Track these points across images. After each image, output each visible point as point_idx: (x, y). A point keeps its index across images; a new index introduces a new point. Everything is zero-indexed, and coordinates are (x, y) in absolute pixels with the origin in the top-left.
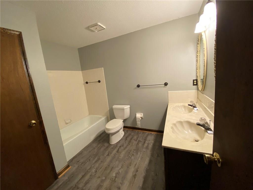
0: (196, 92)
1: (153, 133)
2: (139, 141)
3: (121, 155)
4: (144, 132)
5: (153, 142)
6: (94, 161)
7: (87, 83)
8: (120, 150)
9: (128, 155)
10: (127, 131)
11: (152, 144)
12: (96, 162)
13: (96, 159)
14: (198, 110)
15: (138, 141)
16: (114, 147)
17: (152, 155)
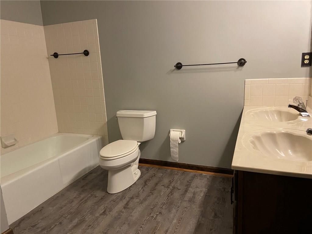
0: (308, 82)
1: (204, 173)
2: (174, 188)
3: (132, 214)
4: (186, 171)
5: (204, 190)
6: (70, 226)
7: (56, 55)
8: (131, 205)
9: (150, 214)
10: (147, 170)
11: (202, 194)
12: (75, 227)
13: (76, 221)
14: (308, 116)
15: (171, 187)
16: (117, 198)
17: (203, 214)
